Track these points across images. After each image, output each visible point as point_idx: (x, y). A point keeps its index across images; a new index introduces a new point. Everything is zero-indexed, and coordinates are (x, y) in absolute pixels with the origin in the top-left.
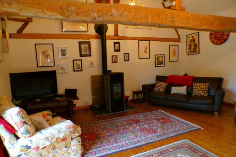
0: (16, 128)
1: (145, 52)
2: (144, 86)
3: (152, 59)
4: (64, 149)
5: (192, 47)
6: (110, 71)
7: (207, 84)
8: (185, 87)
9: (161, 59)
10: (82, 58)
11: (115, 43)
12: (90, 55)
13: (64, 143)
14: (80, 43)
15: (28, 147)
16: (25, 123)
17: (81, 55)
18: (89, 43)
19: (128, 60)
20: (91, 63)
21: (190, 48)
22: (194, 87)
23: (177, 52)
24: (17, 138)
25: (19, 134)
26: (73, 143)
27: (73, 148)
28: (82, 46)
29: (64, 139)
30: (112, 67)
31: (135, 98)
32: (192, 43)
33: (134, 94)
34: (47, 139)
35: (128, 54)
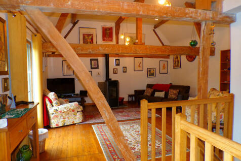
0: (53, 101)
1: (140, 66)
2: (136, 91)
3: (145, 71)
4: (73, 116)
5: (177, 62)
6: (111, 79)
7: (178, 90)
8: (164, 92)
9: (152, 71)
10: (92, 70)
11: (116, 60)
12: (97, 68)
13: (73, 112)
14: (91, 60)
15: (57, 110)
16: (56, 99)
17: (92, 68)
18: (97, 60)
19: (126, 72)
20: (98, 74)
21: (175, 63)
22: (169, 92)
23: (166, 66)
24: (53, 106)
25: (54, 104)
26: (78, 114)
27: (78, 116)
28: (93, 62)
29: (73, 111)
30: (113, 77)
31: (130, 100)
32: (177, 60)
33: (129, 97)
34: (65, 108)
35: (126, 67)
